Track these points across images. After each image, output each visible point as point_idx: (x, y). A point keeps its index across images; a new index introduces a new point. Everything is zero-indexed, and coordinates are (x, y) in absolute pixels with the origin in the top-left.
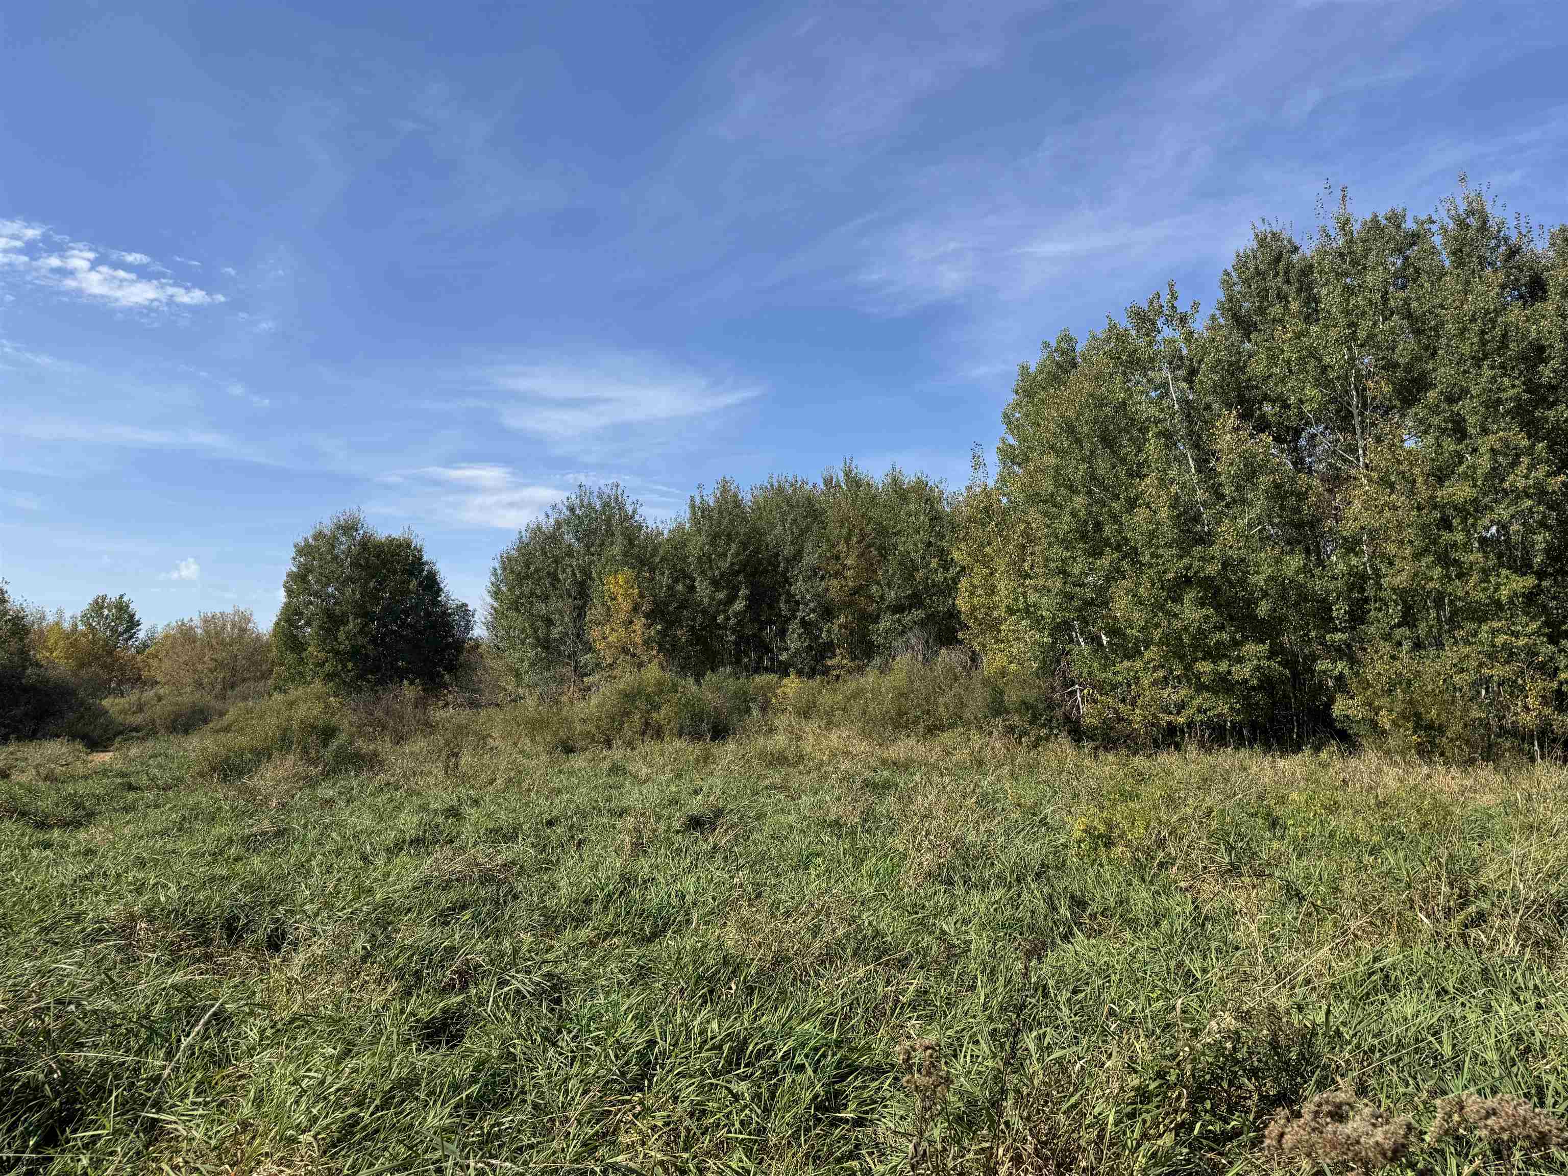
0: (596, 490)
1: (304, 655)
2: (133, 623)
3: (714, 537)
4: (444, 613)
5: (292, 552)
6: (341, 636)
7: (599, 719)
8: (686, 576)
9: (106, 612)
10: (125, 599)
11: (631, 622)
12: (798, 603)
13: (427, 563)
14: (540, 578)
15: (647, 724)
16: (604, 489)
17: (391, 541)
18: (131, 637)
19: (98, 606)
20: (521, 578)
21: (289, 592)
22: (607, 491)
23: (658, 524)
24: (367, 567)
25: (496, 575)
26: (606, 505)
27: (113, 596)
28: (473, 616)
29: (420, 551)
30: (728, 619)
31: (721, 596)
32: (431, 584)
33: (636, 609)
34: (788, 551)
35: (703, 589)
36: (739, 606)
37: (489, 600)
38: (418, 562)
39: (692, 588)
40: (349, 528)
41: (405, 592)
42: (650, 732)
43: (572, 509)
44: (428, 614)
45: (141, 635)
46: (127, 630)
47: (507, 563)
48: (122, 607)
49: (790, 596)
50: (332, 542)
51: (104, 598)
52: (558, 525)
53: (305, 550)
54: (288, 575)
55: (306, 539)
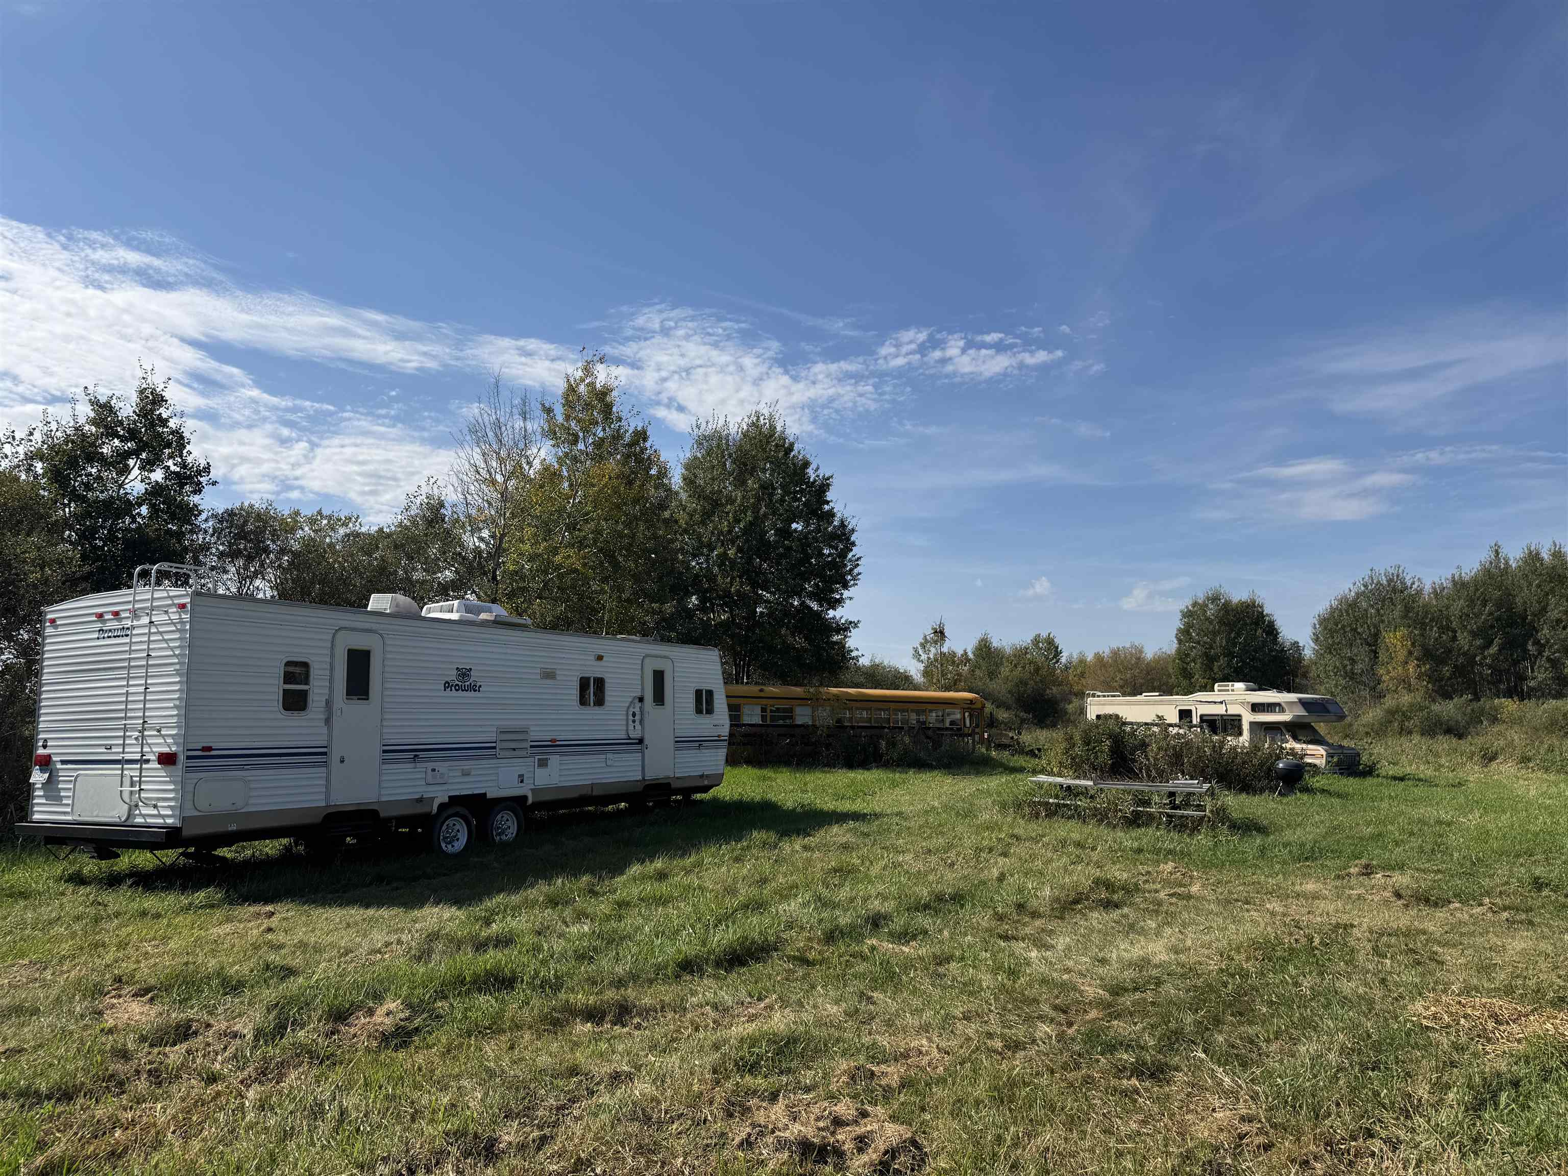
0: (1382, 572)
1: (1193, 680)
2: (1057, 653)
3: (1471, 602)
4: (1283, 650)
5: (1179, 616)
6: (1216, 669)
7: (1373, 724)
8: (1448, 628)
9: (1041, 645)
10: (1051, 636)
11: (1407, 663)
12: (1543, 646)
13: (1267, 615)
14: (1345, 632)
15: (1402, 729)
16: (1389, 569)
17: (1242, 603)
18: (1057, 662)
19: (1036, 641)
20: (1332, 633)
21: (1180, 641)
22: (1391, 571)
23: (1443, 581)
24: (1229, 624)
25: (1315, 628)
26: (1390, 581)
27: (1044, 634)
28: (1303, 650)
29: (1261, 607)
30: (1485, 658)
31: (1478, 642)
32: (1271, 631)
33: (1410, 653)
34: (1536, 607)
35: (1464, 640)
36: (1493, 649)
37: (1313, 645)
38: (1261, 615)
39: (1454, 638)
40: (1215, 599)
41: (1255, 638)
42: (1403, 732)
43: (1366, 586)
44: (1271, 650)
45: (1063, 660)
46: (1055, 657)
47: (1324, 621)
48: (1050, 642)
49: (1537, 643)
50: (1203, 607)
51: (1039, 635)
52: (1358, 595)
53: (1188, 614)
54: (1178, 630)
55: (1187, 607)
